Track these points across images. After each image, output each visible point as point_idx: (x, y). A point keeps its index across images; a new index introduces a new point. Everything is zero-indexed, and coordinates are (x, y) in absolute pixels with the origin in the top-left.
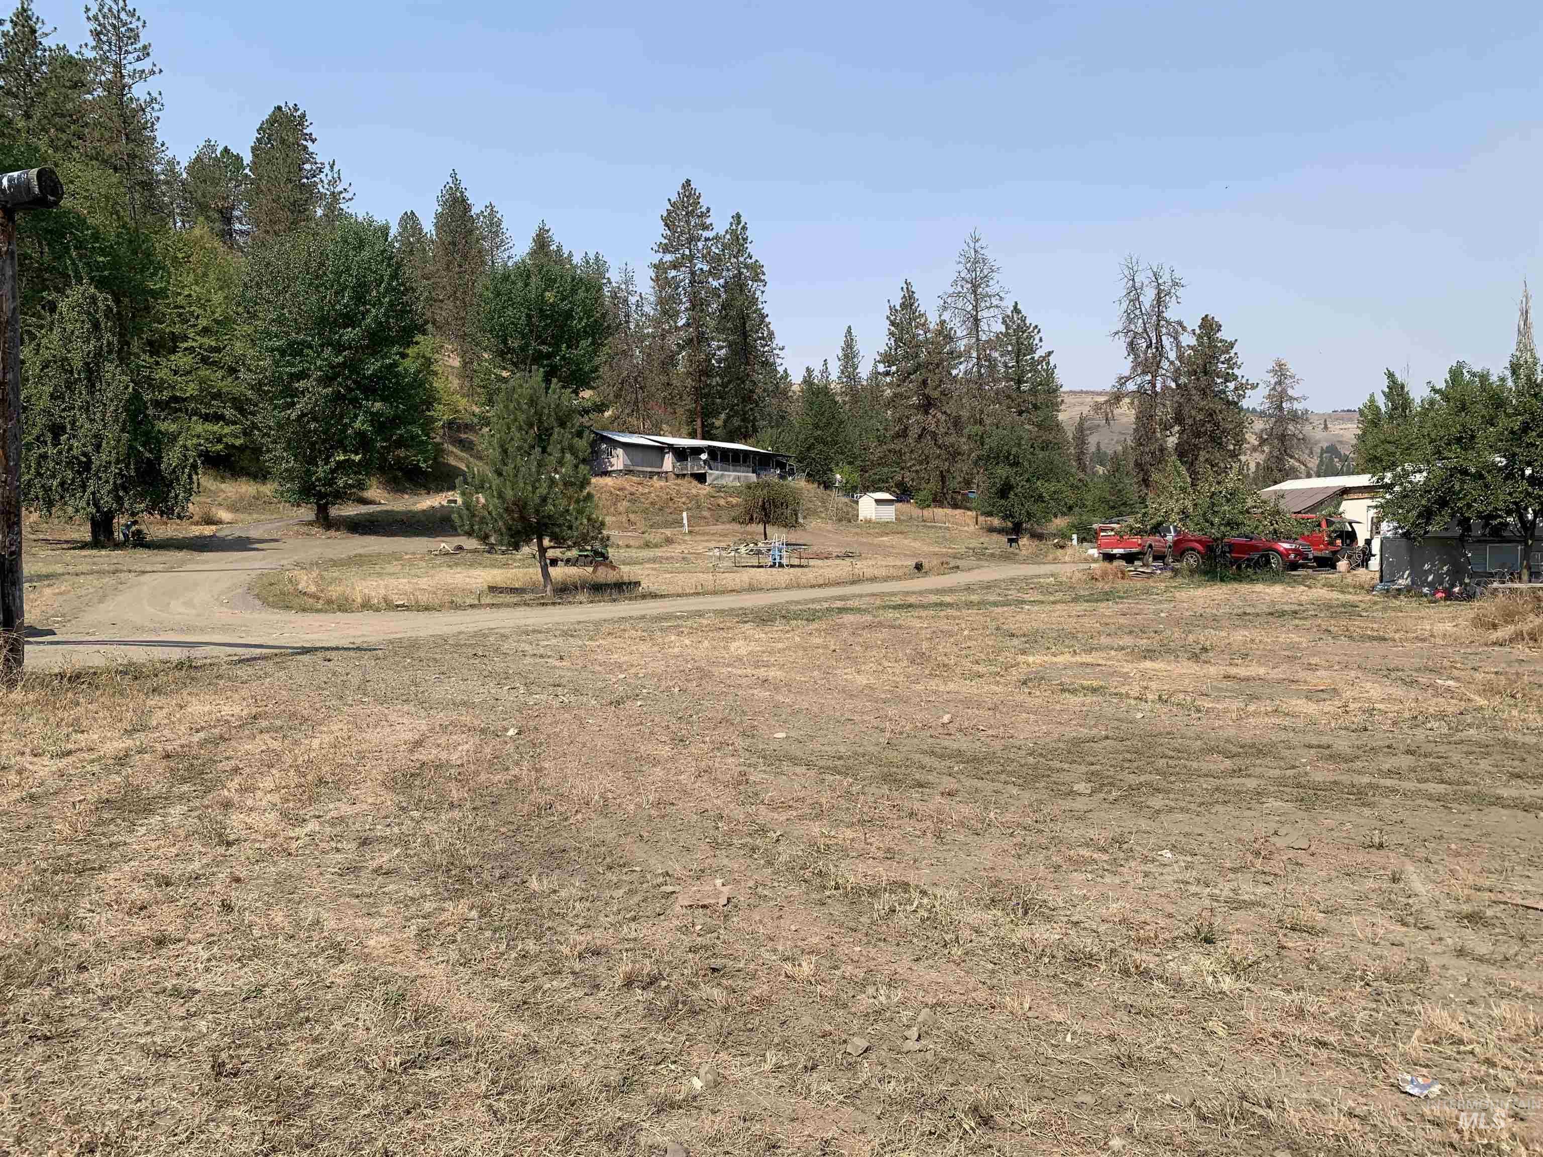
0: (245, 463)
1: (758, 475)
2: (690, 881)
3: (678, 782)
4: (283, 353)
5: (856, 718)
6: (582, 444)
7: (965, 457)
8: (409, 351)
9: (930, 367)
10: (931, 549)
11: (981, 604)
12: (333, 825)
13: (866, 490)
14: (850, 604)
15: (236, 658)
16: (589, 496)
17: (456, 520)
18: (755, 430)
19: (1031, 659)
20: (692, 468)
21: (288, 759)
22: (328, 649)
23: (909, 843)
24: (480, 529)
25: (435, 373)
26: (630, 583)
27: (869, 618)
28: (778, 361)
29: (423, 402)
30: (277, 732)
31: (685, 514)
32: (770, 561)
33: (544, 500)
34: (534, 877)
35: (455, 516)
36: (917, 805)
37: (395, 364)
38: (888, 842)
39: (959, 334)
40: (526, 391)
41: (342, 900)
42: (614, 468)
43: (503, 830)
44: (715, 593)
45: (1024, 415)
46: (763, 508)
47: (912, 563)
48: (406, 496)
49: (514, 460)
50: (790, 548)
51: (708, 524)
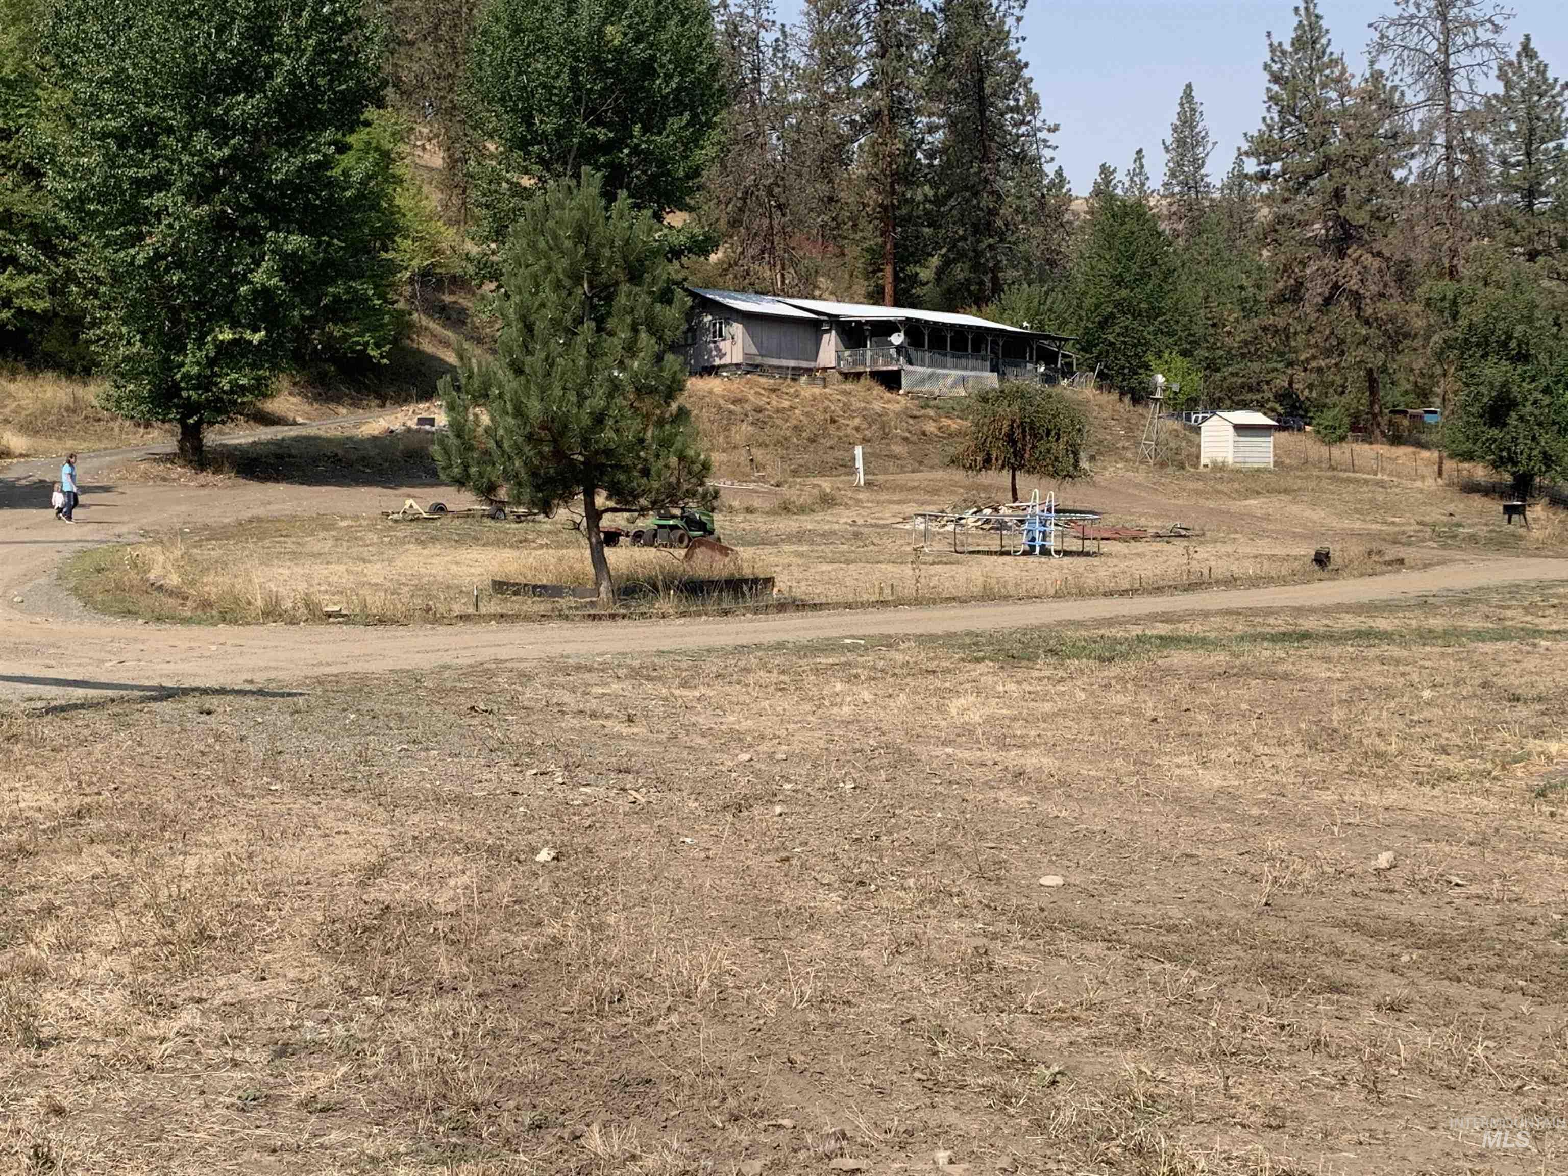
0: (49, 346)
1: (1002, 375)
2: (885, 1151)
3: (856, 961)
4: (122, 141)
5: (1202, 852)
6: (671, 314)
7: (1417, 343)
8: (351, 139)
9: (1351, 164)
10: (1346, 524)
11: (1450, 636)
12: (226, 1017)
13: (1216, 405)
14: (1183, 629)
15: (40, 704)
16: (683, 413)
17: (438, 457)
18: (997, 288)
19: (1553, 747)
20: (874, 361)
21: (141, 893)
22: (205, 691)
23: (1313, 1099)
24: (481, 475)
25: (399, 181)
26: (755, 581)
27: (1221, 658)
28: (1047, 153)
29: (377, 234)
30: (121, 842)
31: (858, 451)
32: (1022, 543)
33: (599, 419)
34: (595, 1128)
35: (435, 449)
36: (1327, 1027)
37: (326, 163)
38: (1270, 1095)
39: (1409, 98)
40: (570, 214)
41: (245, 1156)
42: (726, 360)
43: (535, 1037)
44: (918, 602)
45: (1541, 259)
46: (1010, 439)
47: (1308, 550)
48: (343, 411)
49: (546, 343)
50: (1064, 518)
51: (902, 469)
